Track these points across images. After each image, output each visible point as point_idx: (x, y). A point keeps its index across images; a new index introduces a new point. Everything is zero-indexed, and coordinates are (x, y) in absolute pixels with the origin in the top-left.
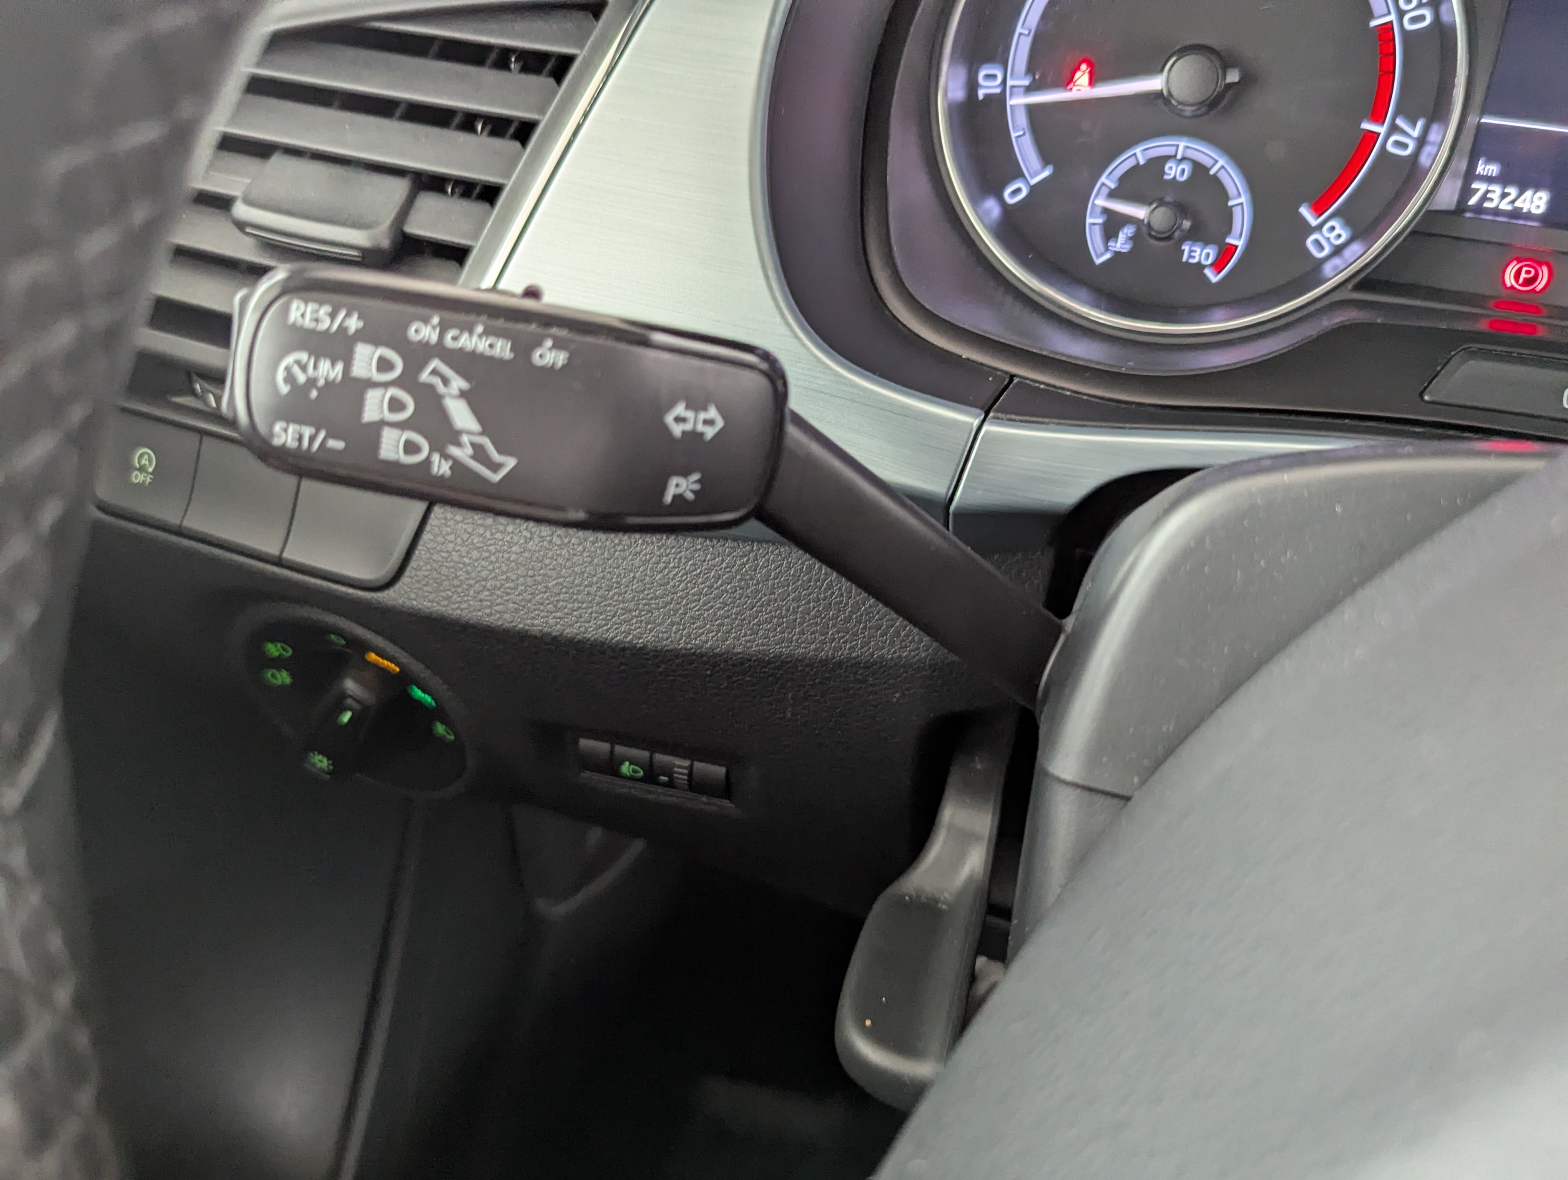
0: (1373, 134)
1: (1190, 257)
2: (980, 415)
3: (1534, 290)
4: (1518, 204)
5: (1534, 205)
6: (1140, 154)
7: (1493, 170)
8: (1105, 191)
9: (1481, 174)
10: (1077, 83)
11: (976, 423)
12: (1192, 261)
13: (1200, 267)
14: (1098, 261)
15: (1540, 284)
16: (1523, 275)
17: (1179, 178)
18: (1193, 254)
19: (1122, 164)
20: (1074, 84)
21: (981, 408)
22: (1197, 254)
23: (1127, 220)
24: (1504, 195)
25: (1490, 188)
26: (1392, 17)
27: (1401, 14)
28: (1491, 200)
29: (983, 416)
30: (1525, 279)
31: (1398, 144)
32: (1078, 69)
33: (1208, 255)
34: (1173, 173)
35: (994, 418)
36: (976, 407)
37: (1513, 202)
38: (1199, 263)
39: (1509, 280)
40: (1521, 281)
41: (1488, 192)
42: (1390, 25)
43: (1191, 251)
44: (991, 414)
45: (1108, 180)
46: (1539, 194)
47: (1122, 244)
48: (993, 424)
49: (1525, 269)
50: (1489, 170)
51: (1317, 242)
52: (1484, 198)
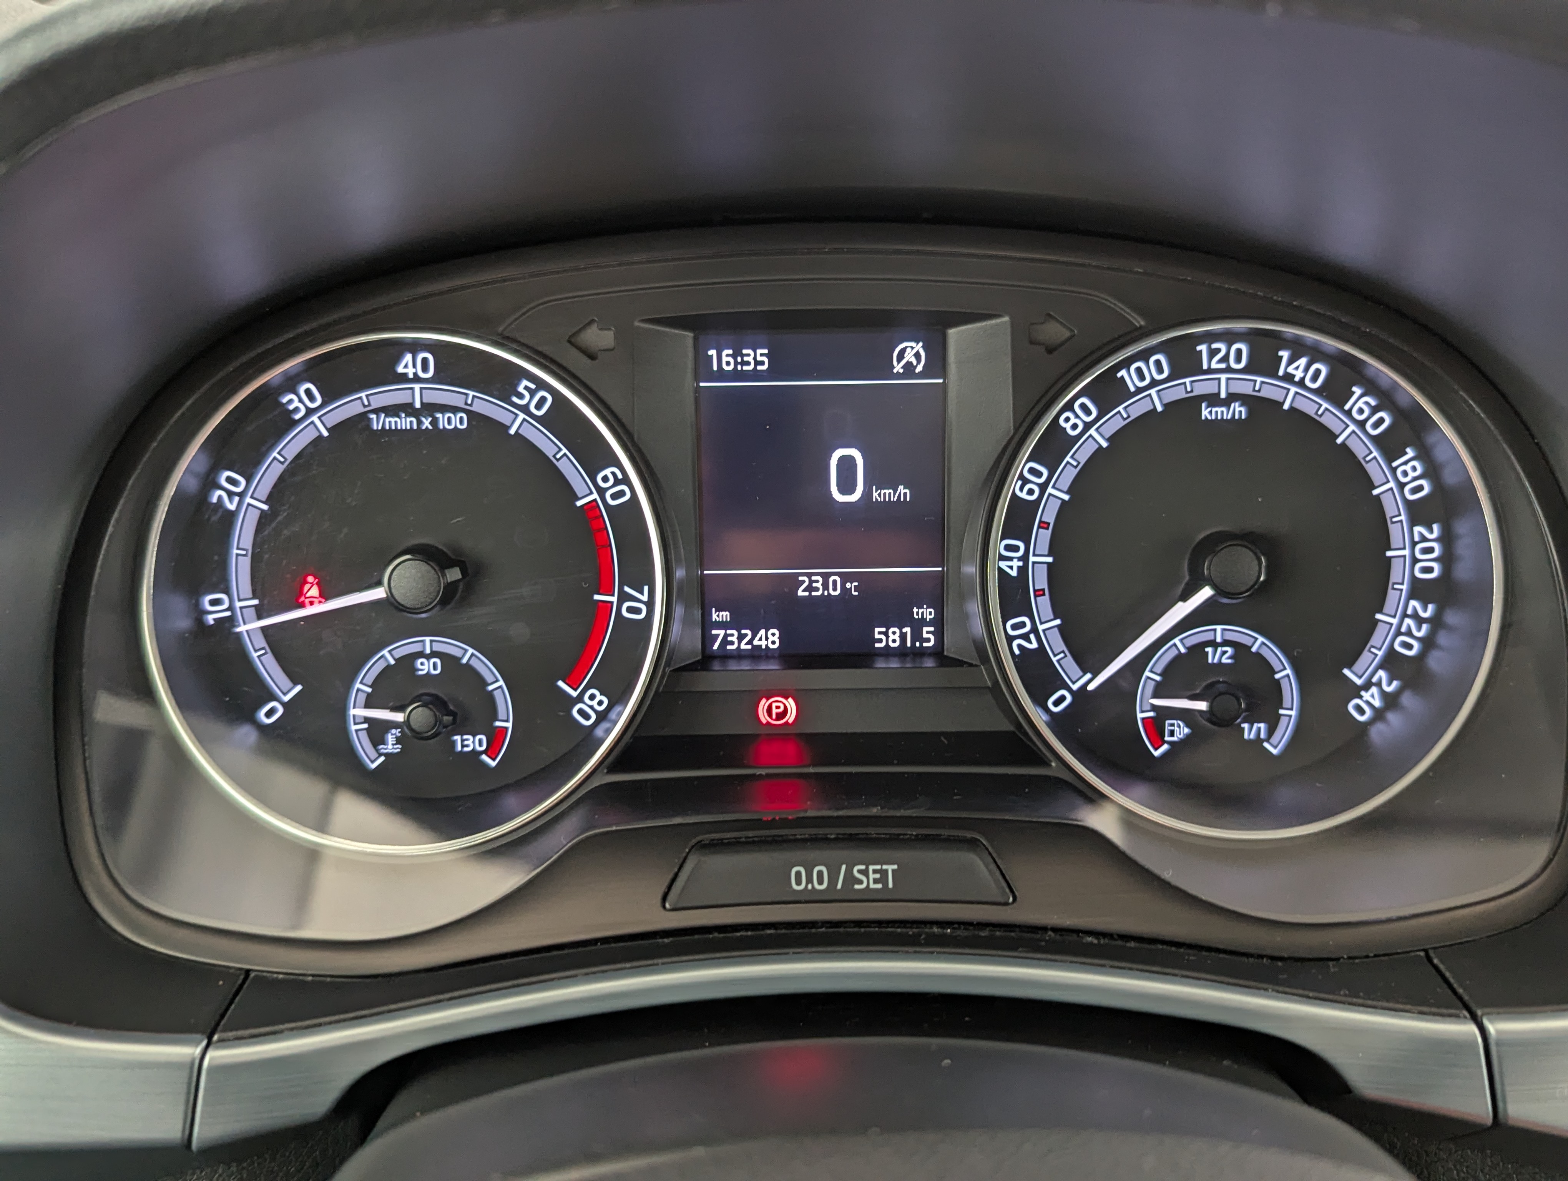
0: (605, 604)
1: (463, 746)
2: (201, 1041)
3: (787, 723)
4: (756, 642)
5: (770, 641)
6: (388, 656)
7: (726, 616)
8: (362, 698)
9: (718, 620)
10: (308, 595)
11: (198, 1051)
12: (466, 749)
13: (475, 754)
14: (373, 766)
15: (791, 717)
16: (774, 711)
17: (433, 672)
18: (466, 743)
19: (372, 669)
20: (305, 597)
21: (203, 1033)
22: (470, 742)
23: (389, 725)
24: (741, 637)
25: (729, 632)
26: (595, 496)
27: (601, 492)
28: (732, 643)
29: (204, 1043)
30: (777, 714)
31: (630, 610)
32: (305, 582)
33: (480, 741)
34: (426, 667)
35: (220, 1041)
36: (197, 1032)
37: (750, 642)
38: (474, 750)
39: (764, 718)
40: (774, 716)
41: (726, 636)
42: (594, 503)
43: (463, 741)
44: (216, 1037)
45: (361, 686)
46: (771, 631)
47: (393, 745)
48: (217, 1048)
49: (774, 705)
50: (723, 616)
51: (581, 712)
52: (725, 642)
